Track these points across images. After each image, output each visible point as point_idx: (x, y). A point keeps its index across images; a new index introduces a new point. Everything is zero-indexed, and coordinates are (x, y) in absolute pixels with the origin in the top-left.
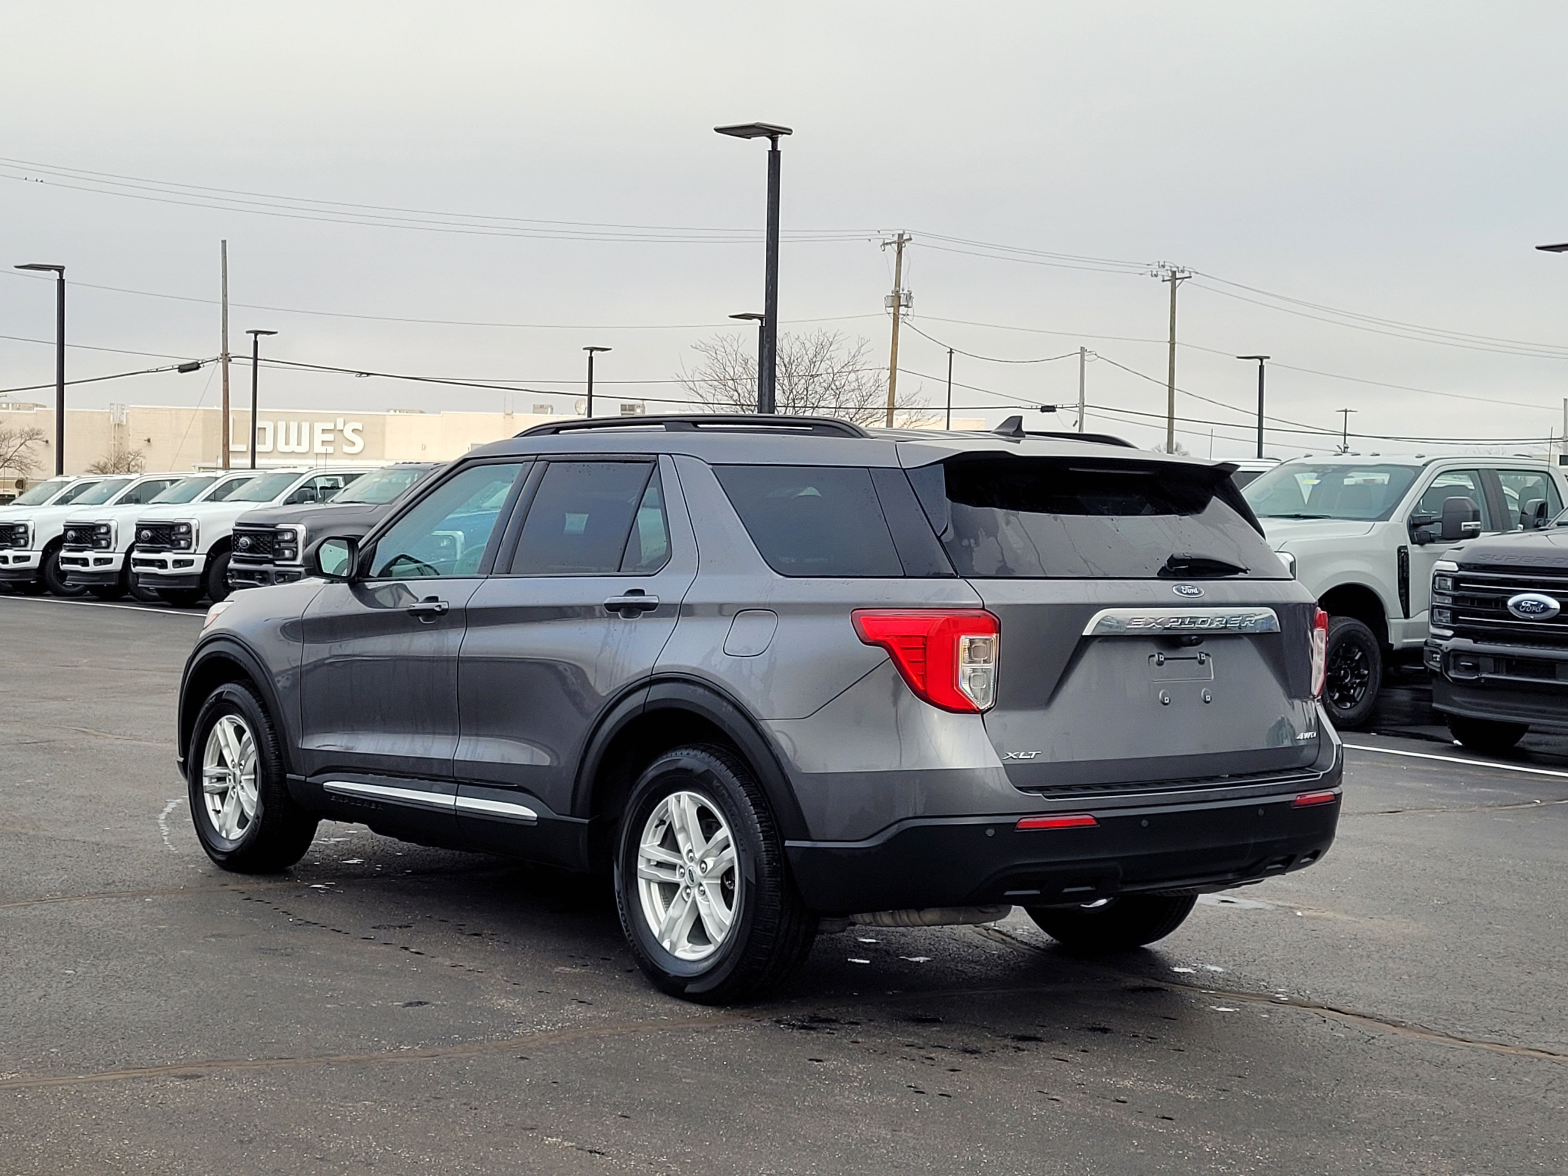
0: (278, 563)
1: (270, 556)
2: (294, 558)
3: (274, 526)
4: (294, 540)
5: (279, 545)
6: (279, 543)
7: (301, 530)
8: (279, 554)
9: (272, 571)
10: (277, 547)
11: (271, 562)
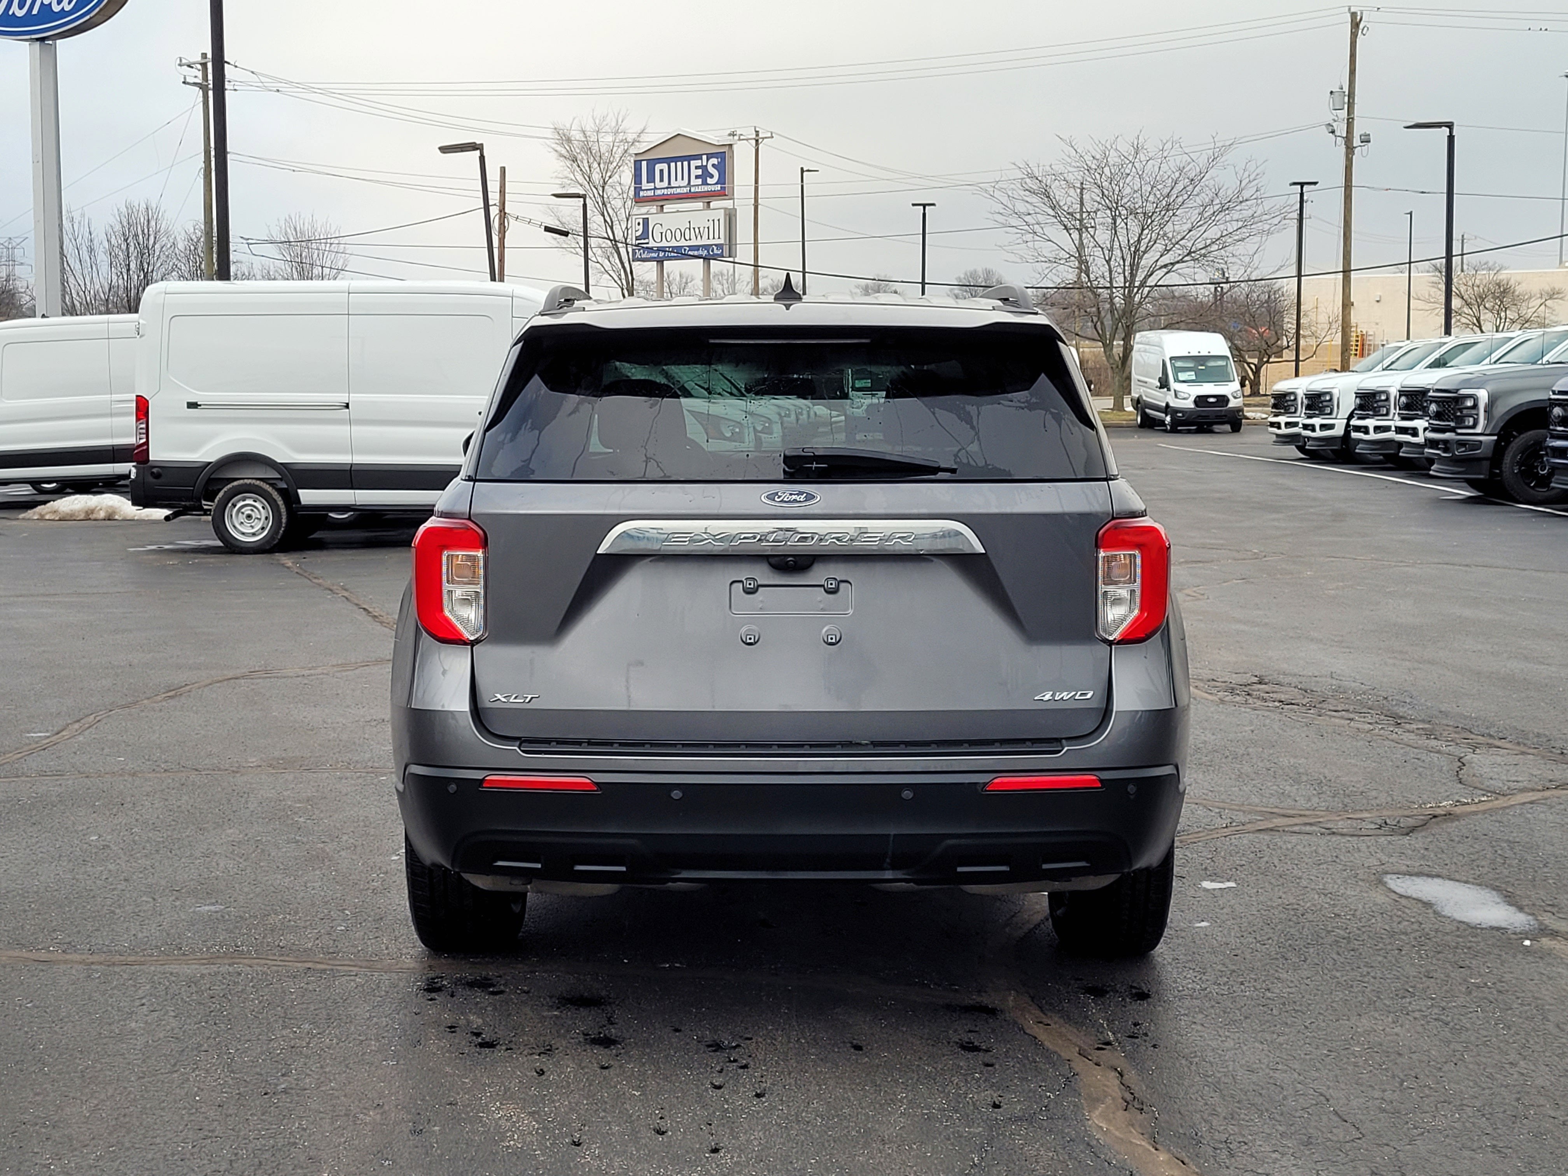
0: (1459, 431)
1: (1452, 424)
2: (1474, 426)
3: (1456, 391)
4: (1475, 406)
5: (1461, 412)
6: (1461, 410)
7: (1483, 395)
8: (1460, 421)
9: (1453, 440)
10: (1459, 414)
11: (1452, 430)
